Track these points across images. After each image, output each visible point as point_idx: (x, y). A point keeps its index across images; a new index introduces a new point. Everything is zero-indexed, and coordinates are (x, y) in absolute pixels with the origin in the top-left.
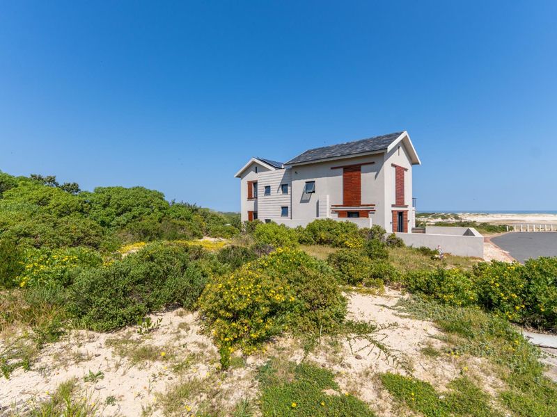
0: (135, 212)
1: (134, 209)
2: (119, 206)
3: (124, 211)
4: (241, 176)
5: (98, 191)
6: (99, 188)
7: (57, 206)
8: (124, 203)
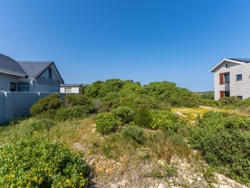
0: (166, 92)
1: (165, 91)
2: (159, 90)
3: (161, 93)
4: (214, 71)
5: (150, 84)
6: (151, 83)
7: (138, 91)
8: (162, 89)
